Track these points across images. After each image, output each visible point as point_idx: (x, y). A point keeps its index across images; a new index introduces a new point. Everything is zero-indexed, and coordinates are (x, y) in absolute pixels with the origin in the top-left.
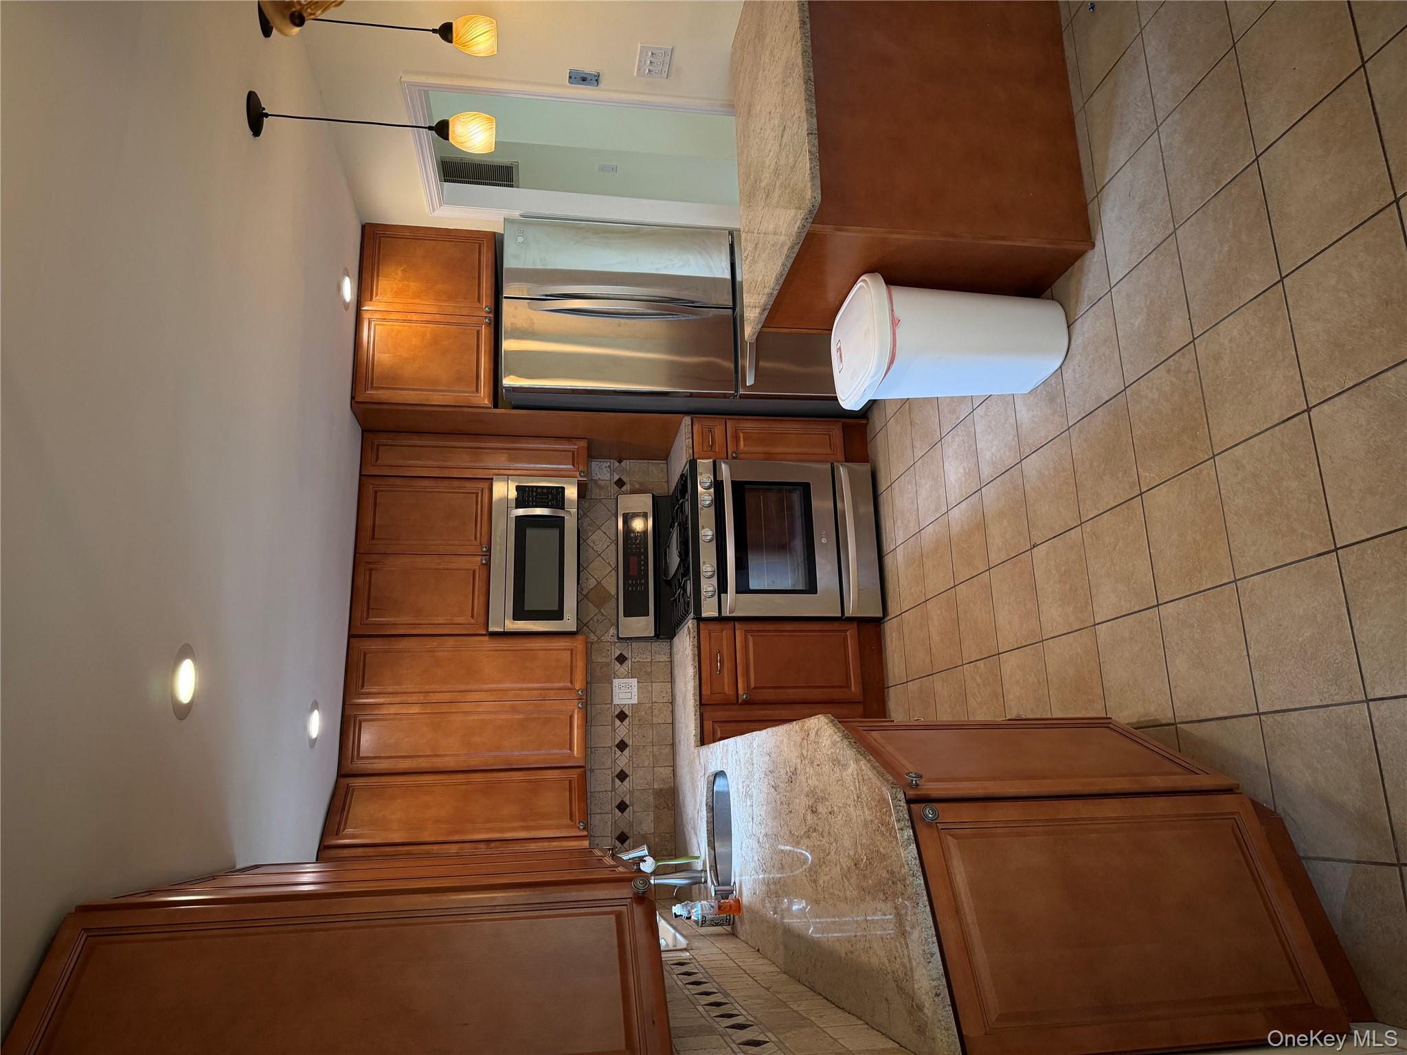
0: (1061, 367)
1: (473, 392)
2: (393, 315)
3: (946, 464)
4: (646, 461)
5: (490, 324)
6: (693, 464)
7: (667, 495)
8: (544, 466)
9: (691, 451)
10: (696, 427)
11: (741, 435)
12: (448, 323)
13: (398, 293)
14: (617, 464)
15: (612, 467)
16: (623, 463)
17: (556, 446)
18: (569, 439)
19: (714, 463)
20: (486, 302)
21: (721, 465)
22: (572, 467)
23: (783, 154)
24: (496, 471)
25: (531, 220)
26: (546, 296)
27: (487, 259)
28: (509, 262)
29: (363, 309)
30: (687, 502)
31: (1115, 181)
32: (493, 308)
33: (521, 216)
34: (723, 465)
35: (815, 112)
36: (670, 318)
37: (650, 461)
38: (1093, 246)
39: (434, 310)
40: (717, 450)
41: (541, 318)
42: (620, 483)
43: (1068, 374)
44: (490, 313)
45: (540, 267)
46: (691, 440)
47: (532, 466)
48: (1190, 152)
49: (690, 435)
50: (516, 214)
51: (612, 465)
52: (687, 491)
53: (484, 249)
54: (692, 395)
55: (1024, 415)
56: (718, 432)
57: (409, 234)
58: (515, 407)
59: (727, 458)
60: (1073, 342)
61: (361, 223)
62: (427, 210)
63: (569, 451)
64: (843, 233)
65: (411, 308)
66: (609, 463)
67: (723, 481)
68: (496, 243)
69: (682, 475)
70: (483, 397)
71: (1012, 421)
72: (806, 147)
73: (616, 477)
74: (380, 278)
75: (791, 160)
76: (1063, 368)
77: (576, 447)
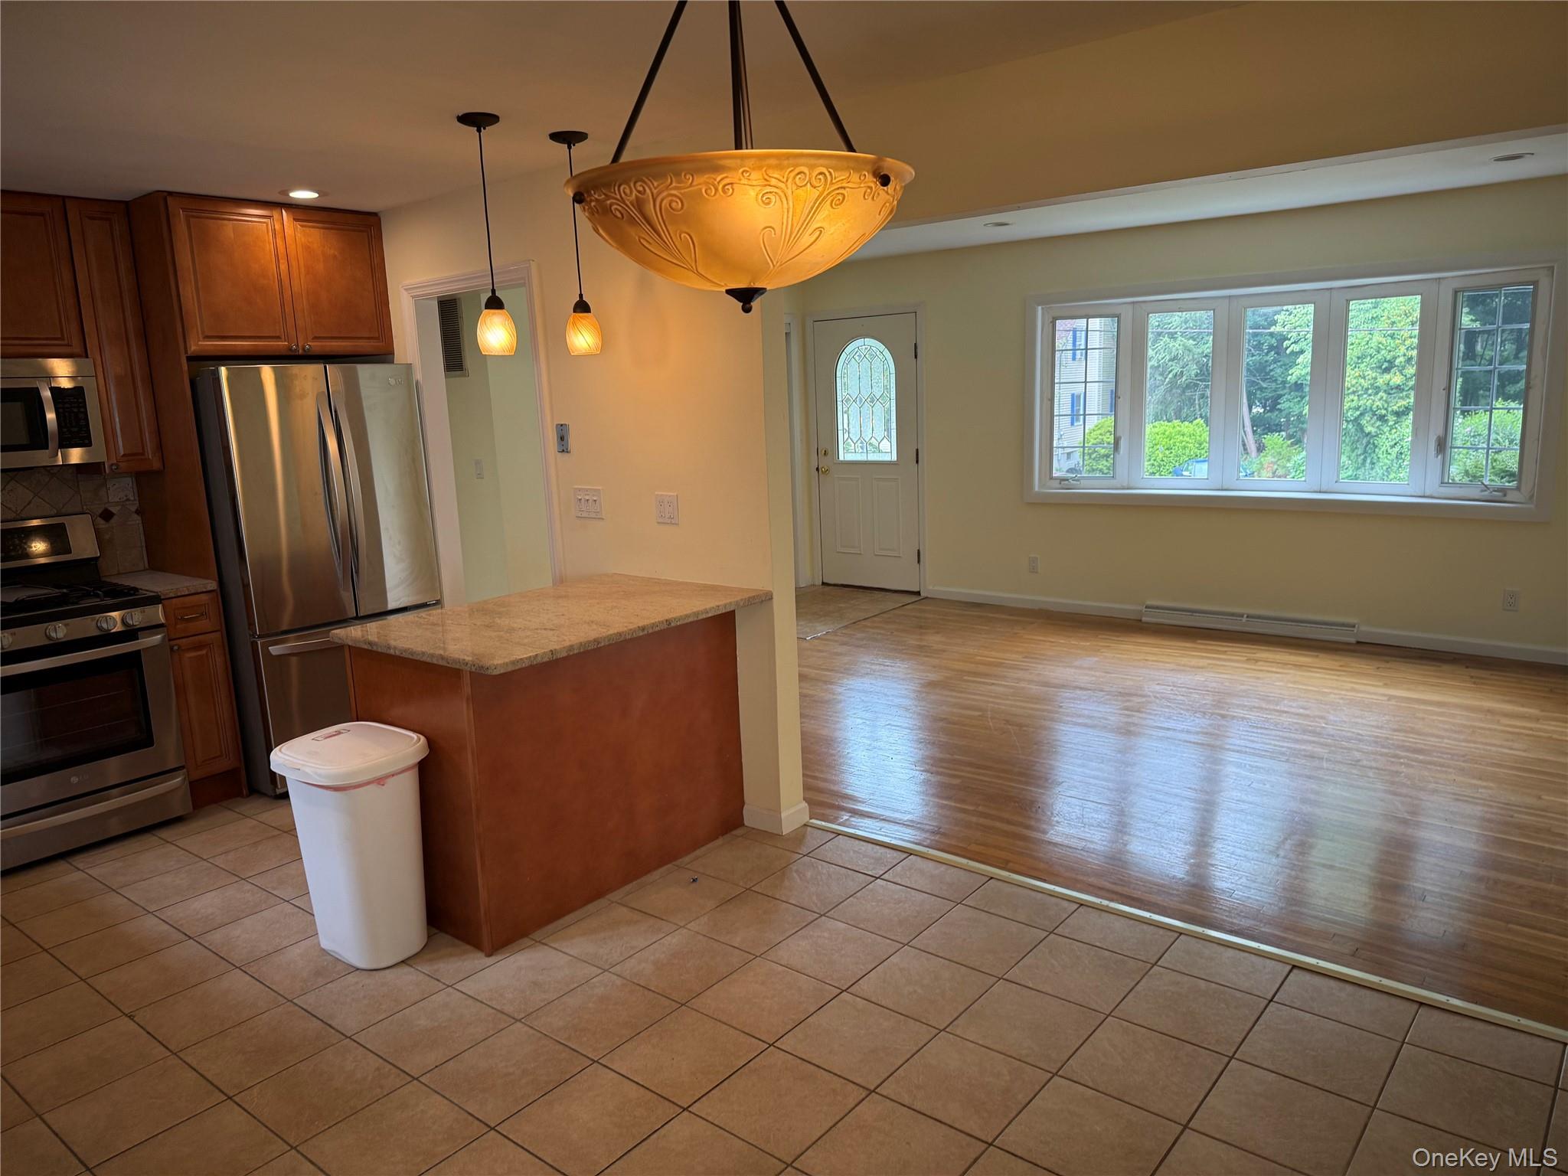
0: (358, 969)
1: (203, 332)
2: (281, 243)
3: (213, 893)
4: (144, 544)
5: (291, 350)
6: (155, 600)
7: (101, 575)
8: (117, 420)
9: (172, 595)
10: (204, 597)
11: (204, 652)
12: (283, 305)
13: (307, 248)
14: (134, 509)
15: (127, 503)
16: (136, 516)
17: (147, 434)
18: (160, 447)
19: (161, 626)
20: (316, 346)
21: (157, 634)
22: (122, 453)
23: (529, 633)
24: (99, 362)
25: (412, 392)
26: (336, 412)
27: (364, 346)
28: (364, 371)
29: (283, 211)
30: (99, 600)
31: (554, 952)
32: (309, 353)
33: (417, 383)
34: (159, 636)
35: (571, 653)
36: (334, 550)
37: (144, 548)
38: (489, 955)
39: (296, 289)
40: (178, 626)
41: (308, 408)
42: (107, 515)
43: (351, 979)
44: (304, 349)
45: (365, 404)
46: (187, 593)
47: (115, 405)
48: (590, 1005)
49: (193, 591)
50: (418, 375)
51: (131, 502)
52: (114, 598)
53: (373, 343)
54: (246, 586)
55: (295, 952)
56: (204, 624)
57: (376, 263)
58: (193, 384)
59: (170, 640)
60: (387, 971)
61: (381, 212)
62: (407, 282)
63: (143, 448)
64: (465, 706)
65: (294, 263)
66: (132, 498)
67: (138, 639)
68: (383, 355)
69: (136, 590)
70: (198, 344)
71: (285, 943)
72: (539, 651)
73: (114, 510)
74: (322, 231)
75: (526, 641)
76: (357, 972)
77: (150, 457)
